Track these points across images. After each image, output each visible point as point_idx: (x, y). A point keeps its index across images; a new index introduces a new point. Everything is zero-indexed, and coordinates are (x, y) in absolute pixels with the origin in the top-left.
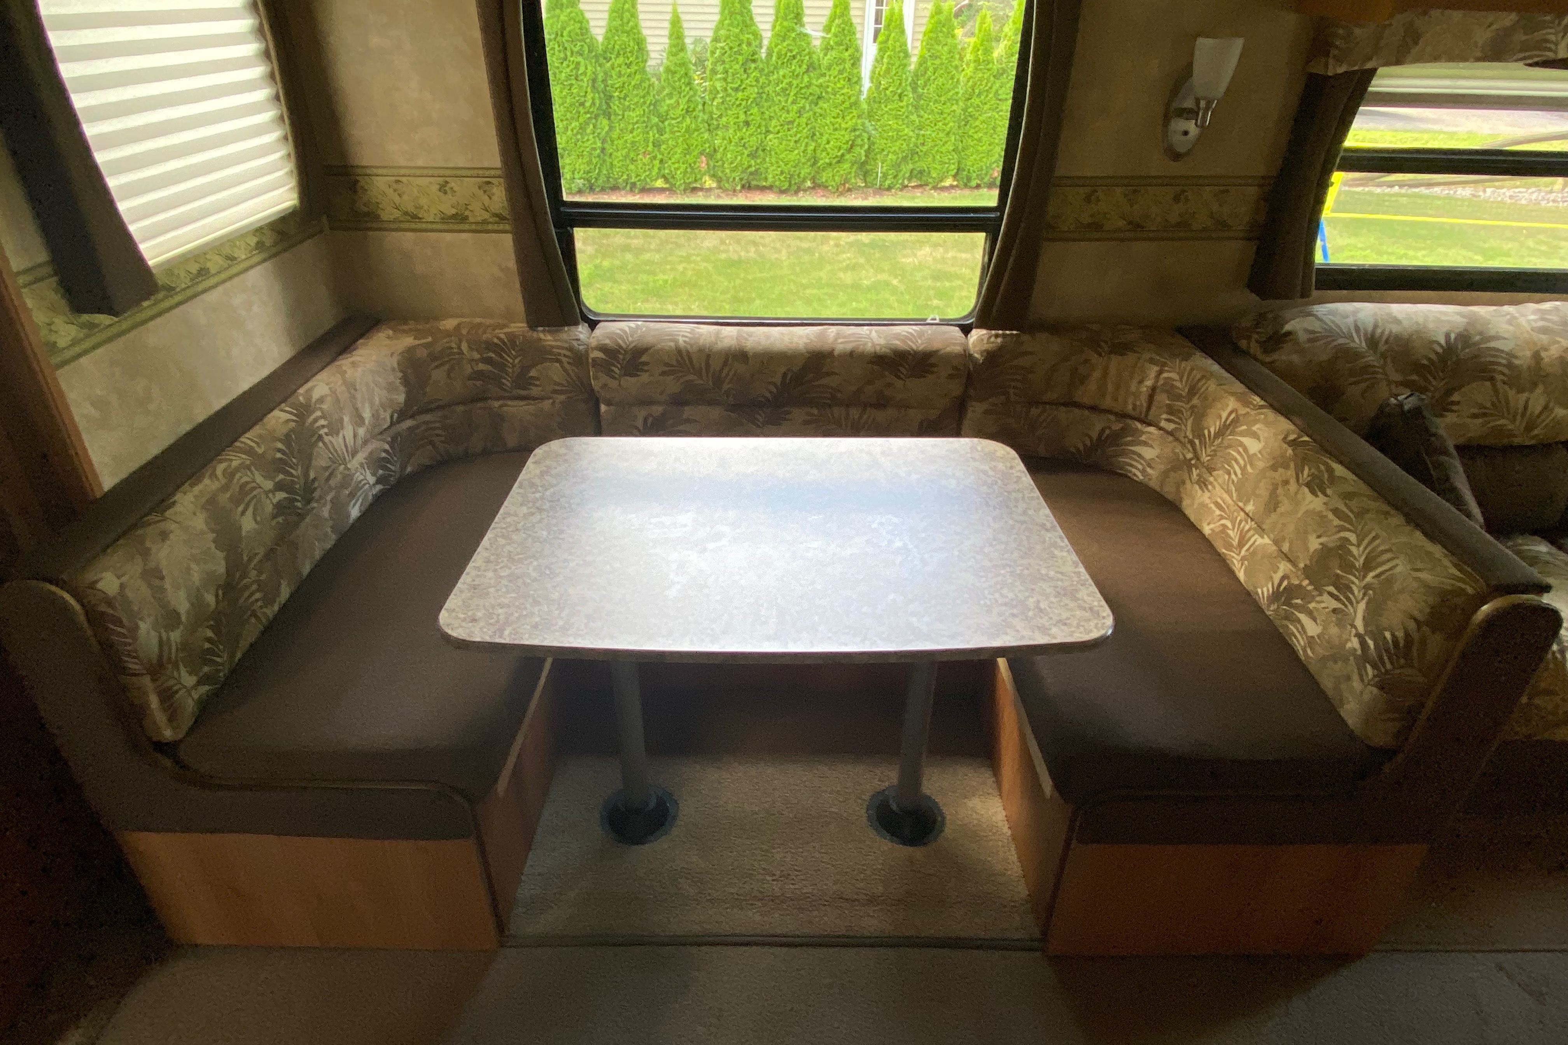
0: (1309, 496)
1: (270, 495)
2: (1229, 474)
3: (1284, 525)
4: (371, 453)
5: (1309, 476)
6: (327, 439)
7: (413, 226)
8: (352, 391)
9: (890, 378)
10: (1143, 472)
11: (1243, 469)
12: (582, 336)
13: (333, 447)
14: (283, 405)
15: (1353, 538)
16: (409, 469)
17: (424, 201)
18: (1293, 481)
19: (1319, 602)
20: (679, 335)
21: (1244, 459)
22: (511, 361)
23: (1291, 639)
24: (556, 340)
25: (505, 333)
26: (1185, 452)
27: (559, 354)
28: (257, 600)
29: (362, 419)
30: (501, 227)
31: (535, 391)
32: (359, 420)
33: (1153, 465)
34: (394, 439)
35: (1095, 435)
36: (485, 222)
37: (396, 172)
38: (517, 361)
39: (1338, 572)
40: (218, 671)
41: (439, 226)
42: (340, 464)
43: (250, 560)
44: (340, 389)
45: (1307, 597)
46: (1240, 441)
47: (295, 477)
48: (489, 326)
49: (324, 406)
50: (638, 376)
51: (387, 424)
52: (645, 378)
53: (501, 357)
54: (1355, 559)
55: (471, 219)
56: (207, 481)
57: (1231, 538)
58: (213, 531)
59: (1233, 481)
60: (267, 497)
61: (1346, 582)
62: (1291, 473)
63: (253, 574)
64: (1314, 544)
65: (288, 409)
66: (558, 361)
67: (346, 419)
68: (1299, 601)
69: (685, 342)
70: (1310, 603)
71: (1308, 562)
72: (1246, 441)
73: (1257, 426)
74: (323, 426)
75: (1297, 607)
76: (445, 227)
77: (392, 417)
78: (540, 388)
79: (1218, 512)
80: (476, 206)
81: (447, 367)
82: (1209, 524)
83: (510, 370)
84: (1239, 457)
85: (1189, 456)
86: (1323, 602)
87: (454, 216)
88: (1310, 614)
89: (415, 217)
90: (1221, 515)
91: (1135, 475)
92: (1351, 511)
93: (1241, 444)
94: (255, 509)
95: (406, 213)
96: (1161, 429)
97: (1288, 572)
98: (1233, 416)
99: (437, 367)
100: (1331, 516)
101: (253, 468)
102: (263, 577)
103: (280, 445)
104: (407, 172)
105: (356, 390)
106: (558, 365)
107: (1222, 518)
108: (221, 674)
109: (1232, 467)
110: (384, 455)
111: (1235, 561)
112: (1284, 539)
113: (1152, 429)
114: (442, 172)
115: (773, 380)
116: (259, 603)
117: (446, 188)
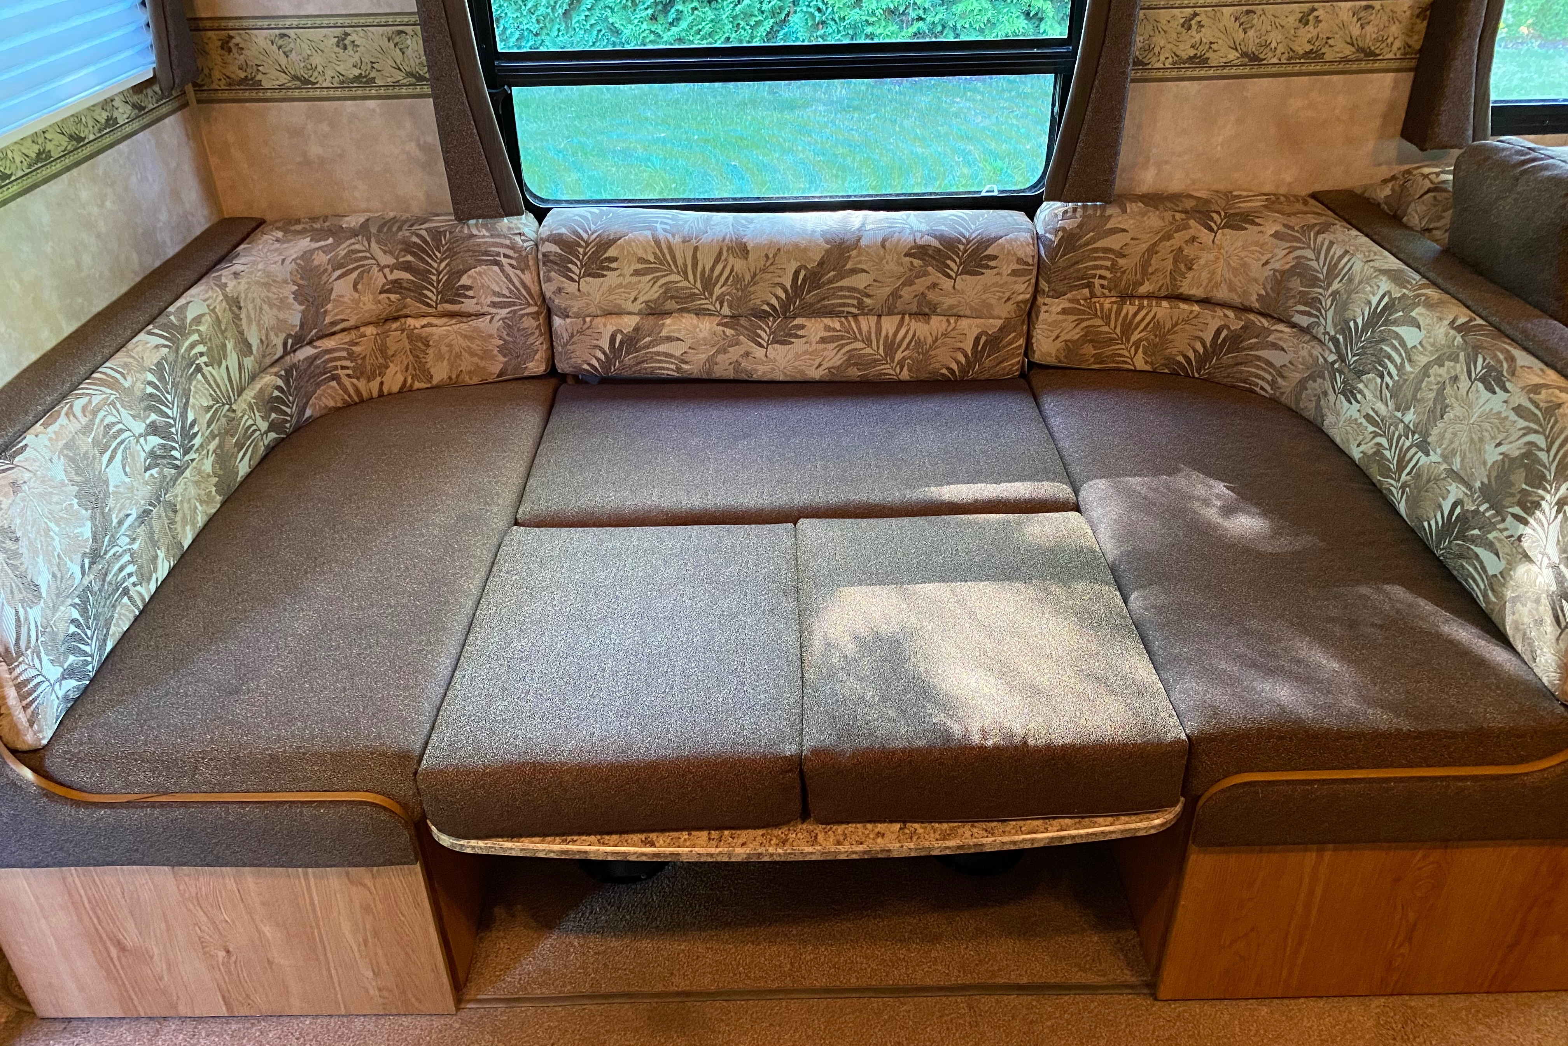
0: (1485, 394)
1: (142, 440)
2: (1382, 377)
3: (1454, 434)
4: (261, 391)
5: (1483, 368)
6: (205, 369)
7: (304, 94)
8: (235, 309)
9: (935, 275)
10: (1273, 384)
11: (1400, 369)
12: (526, 230)
13: (215, 381)
14: (151, 327)
15: (1540, 440)
16: (308, 413)
17: (317, 60)
18: (1464, 377)
19: (1501, 531)
20: (656, 222)
21: (1400, 355)
22: (435, 265)
23: (1466, 580)
24: (492, 236)
25: (426, 230)
26: (1326, 355)
27: (498, 254)
28: (130, 575)
29: (249, 346)
30: (418, 90)
31: (468, 305)
32: (245, 347)
33: (1285, 374)
34: (289, 372)
35: (1208, 337)
36: (396, 84)
37: (281, 23)
38: (443, 265)
39: (1524, 486)
40: (87, 663)
41: (338, 93)
42: (224, 404)
43: (120, 523)
44: (221, 306)
45: (1487, 526)
46: (1395, 332)
47: (169, 417)
48: (405, 222)
49: (202, 328)
50: (604, 276)
51: (280, 352)
52: (611, 278)
53: (423, 260)
54: (1545, 467)
55: (379, 82)
56: (62, 420)
57: (1388, 460)
58: (74, 483)
59: (1387, 384)
60: (138, 441)
61: (1537, 499)
62: (1460, 368)
63: (124, 541)
64: (1493, 455)
65: (156, 331)
66: (497, 263)
67: (230, 346)
68: (1476, 532)
69: (665, 230)
70: (1490, 532)
71: (1486, 481)
72: (1402, 331)
73: (1417, 310)
74: (202, 354)
75: (1473, 540)
76: (346, 93)
77: (285, 344)
78: (475, 301)
79: (1371, 429)
80: (386, 65)
81: (355, 275)
82: (1359, 445)
83: (434, 278)
84: (1393, 354)
85: (1332, 358)
86: (1506, 529)
87: (358, 78)
88: (1490, 546)
89: (306, 82)
90: (1374, 432)
91: (1262, 388)
92: (1537, 406)
93: (1397, 336)
94: (124, 458)
95: (295, 78)
96: (1294, 325)
97: (1461, 496)
98: (1386, 299)
99: (339, 277)
100: (1513, 416)
101: (118, 406)
102: (135, 546)
103: (151, 377)
104: (295, 22)
105: (240, 308)
106: (496, 268)
107: (1376, 435)
108: (90, 667)
109: (1386, 368)
110: (276, 393)
111: (1394, 491)
112: (1454, 453)
113: (1281, 327)
114: (340, 21)
115: (779, 280)
116: (134, 579)
117: (346, 42)
